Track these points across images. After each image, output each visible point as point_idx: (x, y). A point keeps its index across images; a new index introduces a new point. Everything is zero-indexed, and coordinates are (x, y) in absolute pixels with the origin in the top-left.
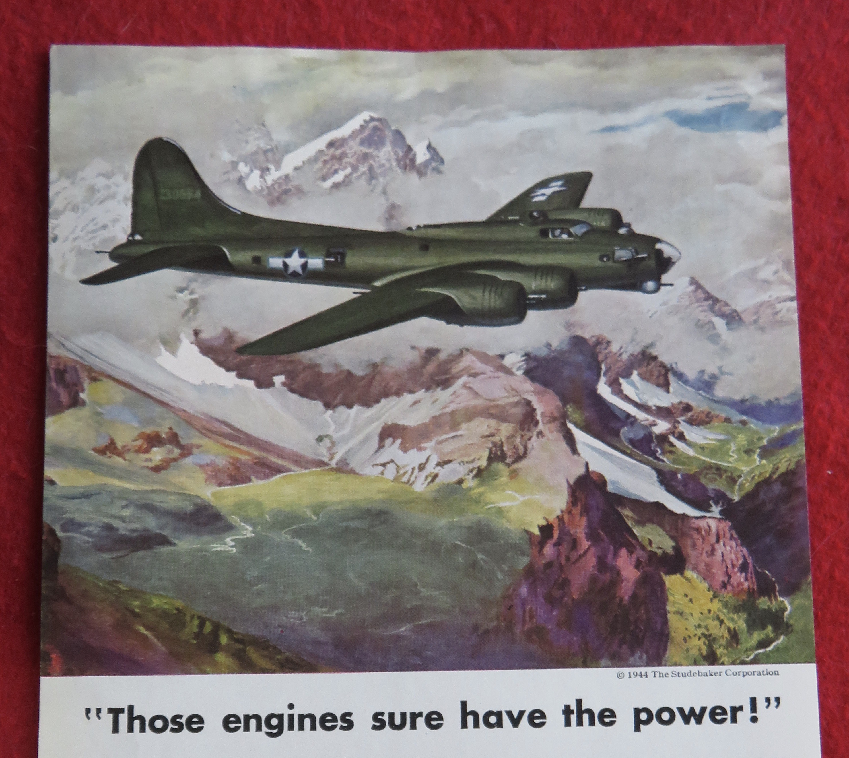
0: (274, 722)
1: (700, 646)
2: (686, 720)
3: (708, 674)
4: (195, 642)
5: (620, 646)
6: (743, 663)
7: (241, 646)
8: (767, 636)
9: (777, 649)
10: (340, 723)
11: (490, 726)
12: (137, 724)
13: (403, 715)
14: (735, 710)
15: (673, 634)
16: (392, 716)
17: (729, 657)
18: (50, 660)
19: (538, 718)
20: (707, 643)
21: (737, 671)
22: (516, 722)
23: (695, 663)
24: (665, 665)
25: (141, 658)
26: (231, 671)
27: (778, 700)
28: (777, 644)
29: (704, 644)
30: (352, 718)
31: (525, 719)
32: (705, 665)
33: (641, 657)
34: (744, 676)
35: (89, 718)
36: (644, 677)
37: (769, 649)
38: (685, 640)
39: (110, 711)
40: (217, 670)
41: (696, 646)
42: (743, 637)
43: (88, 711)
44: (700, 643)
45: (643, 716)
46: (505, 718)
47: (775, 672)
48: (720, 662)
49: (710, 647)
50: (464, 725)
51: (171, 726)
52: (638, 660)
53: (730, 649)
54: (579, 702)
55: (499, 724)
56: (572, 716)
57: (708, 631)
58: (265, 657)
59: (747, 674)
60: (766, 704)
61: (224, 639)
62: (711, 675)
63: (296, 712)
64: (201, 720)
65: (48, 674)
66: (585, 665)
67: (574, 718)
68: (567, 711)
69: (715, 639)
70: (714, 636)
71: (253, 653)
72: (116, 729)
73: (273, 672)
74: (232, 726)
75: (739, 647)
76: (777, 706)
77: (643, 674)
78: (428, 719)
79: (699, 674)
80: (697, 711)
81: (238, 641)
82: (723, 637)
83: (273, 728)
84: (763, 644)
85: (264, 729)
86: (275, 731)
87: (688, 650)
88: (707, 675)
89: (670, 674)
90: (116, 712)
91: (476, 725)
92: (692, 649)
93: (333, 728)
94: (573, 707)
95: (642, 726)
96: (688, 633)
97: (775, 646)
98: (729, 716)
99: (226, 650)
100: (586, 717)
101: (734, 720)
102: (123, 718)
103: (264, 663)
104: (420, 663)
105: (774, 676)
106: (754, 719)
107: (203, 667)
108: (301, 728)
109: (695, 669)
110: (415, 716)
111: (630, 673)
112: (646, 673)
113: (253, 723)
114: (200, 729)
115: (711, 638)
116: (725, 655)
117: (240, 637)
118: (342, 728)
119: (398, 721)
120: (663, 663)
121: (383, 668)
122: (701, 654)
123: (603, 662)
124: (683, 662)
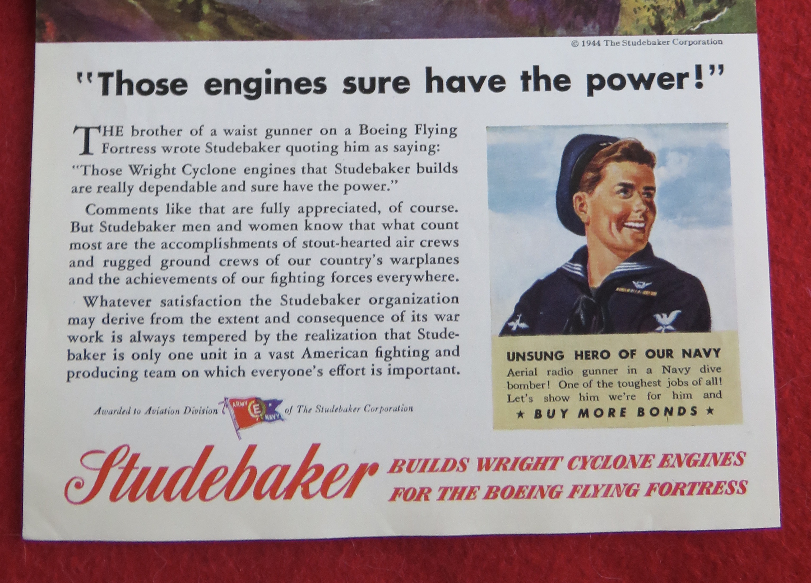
0: (253, 85)
1: (649, 17)
2: (636, 86)
3: (657, 43)
4: (179, 11)
5: (575, 16)
6: (689, 33)
7: (222, 15)
8: (712, 7)
9: (721, 20)
10: (313, 87)
11: (453, 90)
12: (125, 87)
13: (373, 80)
14: (682, 76)
15: (624, 6)
16: (362, 80)
17: (676, 27)
18: (45, 27)
19: (498, 83)
20: (655, 13)
21: (684, 40)
22: (477, 87)
23: (645, 33)
24: (616, 35)
25: (129, 26)
26: (212, 38)
27: (721, 67)
28: (722, 15)
29: (653, 15)
30: (325, 82)
31: (486, 83)
32: (653, 34)
33: (594, 27)
34: (690, 45)
35: (80, 81)
36: (597, 45)
37: (713, 20)
38: (635, 11)
39: (100, 75)
40: (200, 37)
41: (645, 17)
42: (689, 8)
43: (80, 75)
44: (650, 14)
45: (596, 82)
46: (468, 84)
47: (719, 41)
48: (668, 32)
49: (658, 17)
50: (429, 89)
51: (156, 89)
52: (591, 30)
53: (677, 19)
54: (536, 69)
55: (462, 88)
56: (529, 81)
57: (657, 3)
58: (243, 25)
59: (693, 43)
60: (711, 71)
61: (206, 9)
62: (659, 44)
63: (273, 77)
64: (185, 84)
65: (43, 40)
66: (542, 34)
67: (531, 83)
68: (525, 77)
69: (663, 11)
70: (662, 7)
71: (233, 22)
72: (105, 92)
73: (252, 39)
74: (213, 89)
75: (686, 18)
76: (721, 73)
77: (596, 43)
78: (396, 84)
79: (649, 43)
80: (646, 77)
81: (219, 10)
82: (670, 8)
83: (252, 91)
84: (708, 15)
85: (243, 92)
86: (254, 94)
87: (638, 21)
88: (655, 44)
89: (621, 43)
90: (106, 76)
91: (440, 89)
92: (642, 19)
93: (307, 91)
94: (531, 73)
95: (595, 91)
96: (638, 5)
97: (719, 17)
98: (675, 82)
99: (208, 18)
100: (542, 83)
101: (680, 86)
102: (113, 82)
103: (243, 31)
104: (389, 31)
105: (717, 45)
106: (699, 85)
107: (187, 34)
108: (278, 91)
109: (644, 38)
110: (383, 81)
111: (583, 42)
112: (599, 41)
113: (233, 86)
114: (183, 92)
115: (660, 10)
116: (673, 25)
117: (221, 7)
118: (316, 91)
119: (367, 85)
120: (615, 32)
121: (354, 36)
122: (650, 24)
123: (559, 31)
124: (634, 31)
